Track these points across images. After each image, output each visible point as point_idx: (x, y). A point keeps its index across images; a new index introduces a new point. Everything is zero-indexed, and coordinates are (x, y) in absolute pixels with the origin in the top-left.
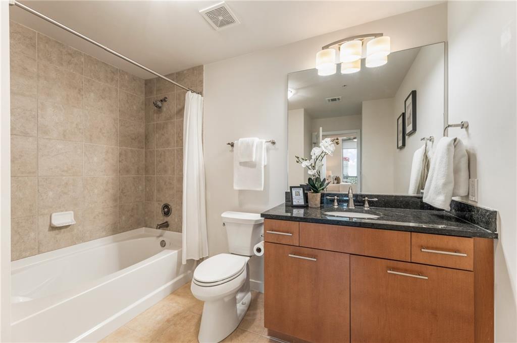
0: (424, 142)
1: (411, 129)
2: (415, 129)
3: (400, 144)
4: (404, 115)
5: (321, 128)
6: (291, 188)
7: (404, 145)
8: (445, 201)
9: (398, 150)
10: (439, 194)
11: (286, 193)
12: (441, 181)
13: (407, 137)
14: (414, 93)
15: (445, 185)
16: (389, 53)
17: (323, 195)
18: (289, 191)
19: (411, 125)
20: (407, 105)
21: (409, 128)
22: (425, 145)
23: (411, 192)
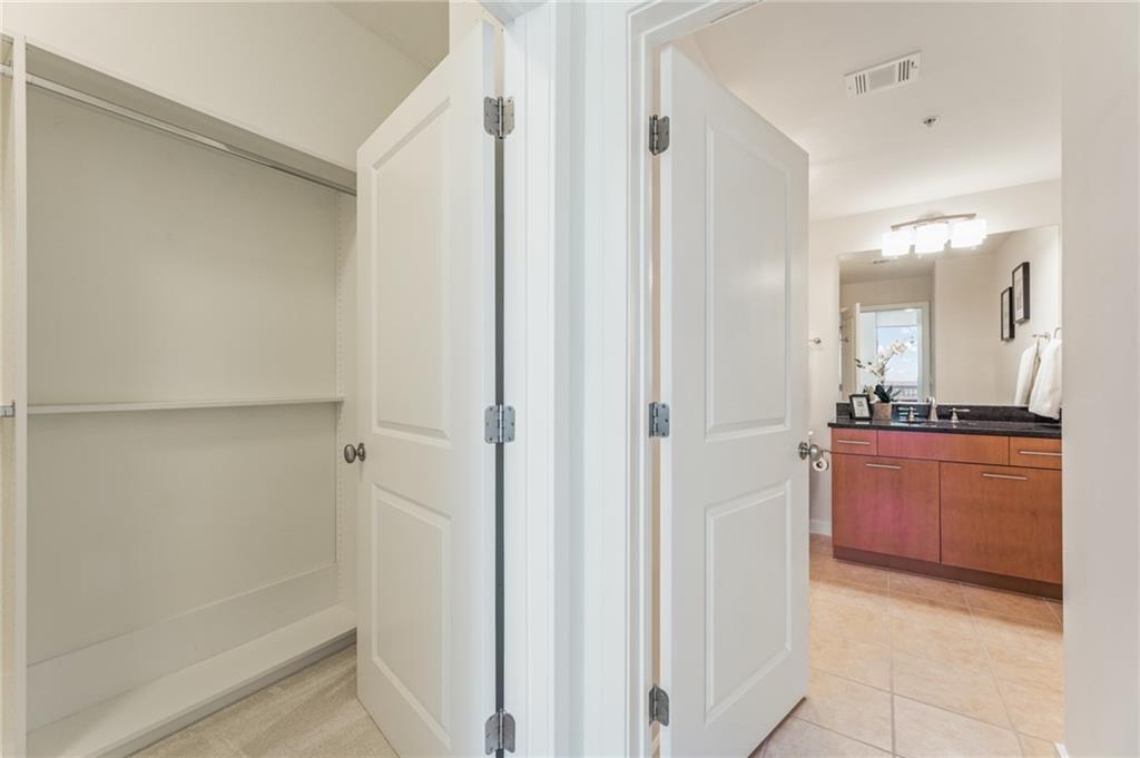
0: (1036, 339)
1: (1022, 316)
2: (1027, 316)
3: (1006, 335)
4: (1011, 290)
5: (858, 305)
6: (851, 397)
7: (1012, 335)
8: (1051, 409)
9: (1004, 342)
10: (1046, 401)
11: (838, 405)
12: (1047, 388)
13: (1016, 325)
14: (1026, 266)
15: (1052, 391)
16: (985, 237)
17: (895, 407)
18: (848, 402)
19: (1022, 310)
20: (1016, 279)
21: (1019, 314)
22: (1035, 345)
23: (1018, 402)
